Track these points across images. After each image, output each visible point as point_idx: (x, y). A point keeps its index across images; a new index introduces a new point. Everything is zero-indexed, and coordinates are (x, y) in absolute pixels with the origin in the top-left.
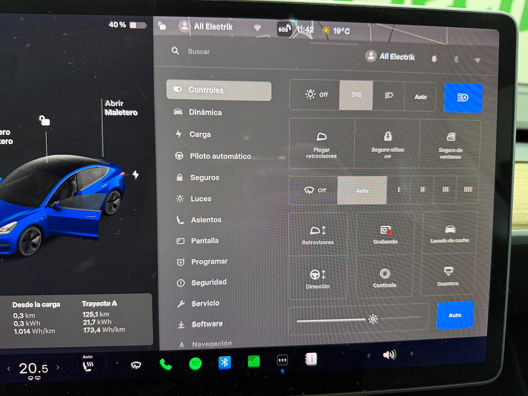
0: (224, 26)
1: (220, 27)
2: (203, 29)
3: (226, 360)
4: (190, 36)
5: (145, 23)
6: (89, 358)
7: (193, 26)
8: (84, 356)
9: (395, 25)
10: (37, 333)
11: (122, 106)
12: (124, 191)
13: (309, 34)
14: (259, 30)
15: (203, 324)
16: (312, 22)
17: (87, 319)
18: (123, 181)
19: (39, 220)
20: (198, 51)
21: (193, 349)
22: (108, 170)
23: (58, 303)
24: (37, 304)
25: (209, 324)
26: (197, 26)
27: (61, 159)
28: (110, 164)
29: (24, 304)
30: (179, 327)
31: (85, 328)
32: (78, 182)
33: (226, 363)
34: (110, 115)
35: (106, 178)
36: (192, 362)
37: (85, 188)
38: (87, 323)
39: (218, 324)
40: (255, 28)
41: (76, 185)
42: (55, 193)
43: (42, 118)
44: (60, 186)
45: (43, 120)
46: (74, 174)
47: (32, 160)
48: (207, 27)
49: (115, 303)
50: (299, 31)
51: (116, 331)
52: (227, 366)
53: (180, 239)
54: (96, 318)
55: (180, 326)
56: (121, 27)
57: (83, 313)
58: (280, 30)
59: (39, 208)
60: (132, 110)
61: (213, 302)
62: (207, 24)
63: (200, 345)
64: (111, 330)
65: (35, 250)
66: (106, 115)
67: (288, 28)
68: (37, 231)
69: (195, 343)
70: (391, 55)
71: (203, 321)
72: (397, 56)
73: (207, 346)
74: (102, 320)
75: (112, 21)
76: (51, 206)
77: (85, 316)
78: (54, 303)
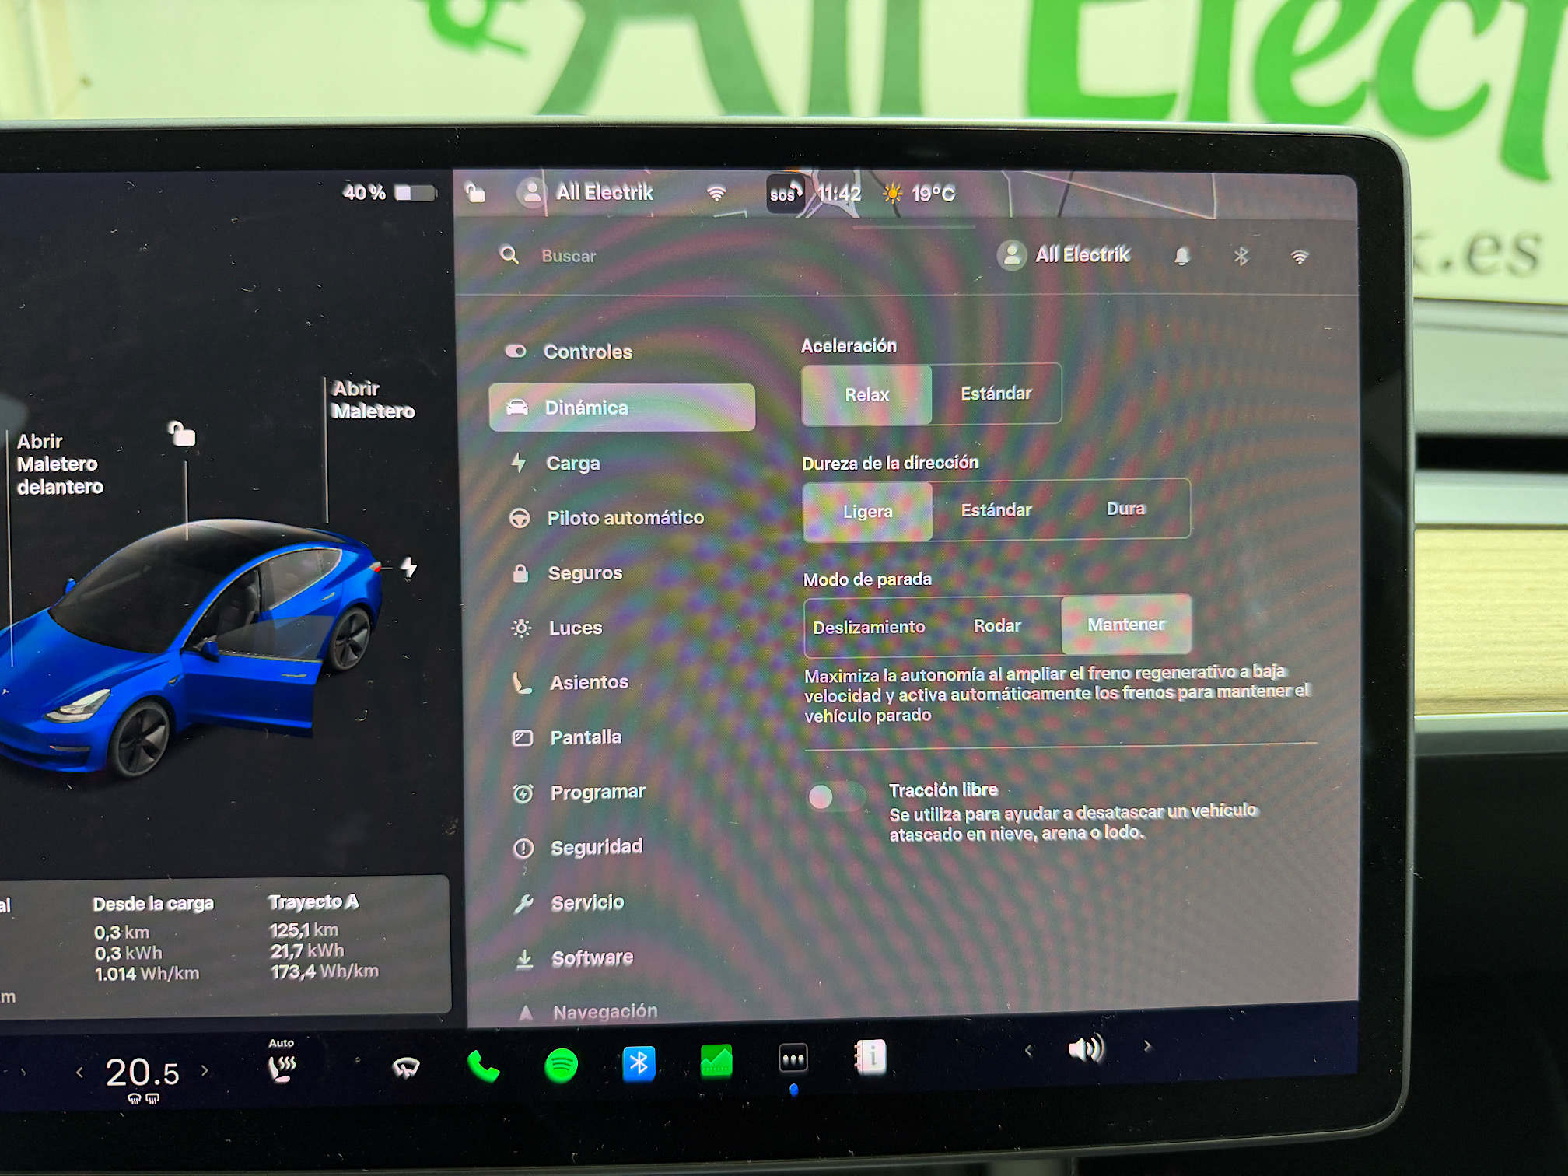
0: (633, 190)
1: (621, 192)
2: (578, 198)
3: (642, 1057)
4: (547, 215)
5: (432, 187)
6: (286, 1045)
7: (553, 190)
8: (273, 1040)
9: (1076, 173)
10: (152, 978)
11: (375, 394)
12: (379, 610)
14: (720, 197)
15: (581, 957)
16: (857, 172)
17: (281, 942)
18: (377, 583)
19: (165, 684)
20: (567, 255)
21: (553, 1025)
22: (342, 558)
23: (207, 900)
24: (157, 901)
25: (597, 960)
26: (563, 192)
28: (342, 541)
29: (122, 902)
30: (518, 967)
31: (276, 968)
32: (264, 588)
33: (644, 1065)
34: (345, 418)
35: (333, 578)
36: (553, 1060)
37: (281, 603)
38: (282, 952)
39: (621, 959)
40: (711, 194)
41: (259, 596)
42: (204, 618)
43: (176, 428)
44: (217, 599)
45: (177, 432)
46: (255, 568)
47: (150, 533)
48: (588, 192)
49: (352, 902)
50: (822, 199)
51: (356, 975)
52: (643, 1073)
53: (520, 734)
54: (304, 941)
55: (520, 964)
56: (375, 198)
57: (272, 927)
58: (775, 195)
59: (166, 652)
60: (402, 404)
61: (608, 900)
62: (588, 187)
63: (575, 1013)
64: (342, 972)
65: (151, 764)
66: (336, 417)
67: (796, 190)
68: (159, 714)
69: (561, 1009)
70: (1066, 250)
71: (581, 951)
72: (1082, 253)
73: (592, 1017)
74: (319, 945)
75: (349, 183)
76: (196, 650)
77: (275, 934)
78: (198, 900)
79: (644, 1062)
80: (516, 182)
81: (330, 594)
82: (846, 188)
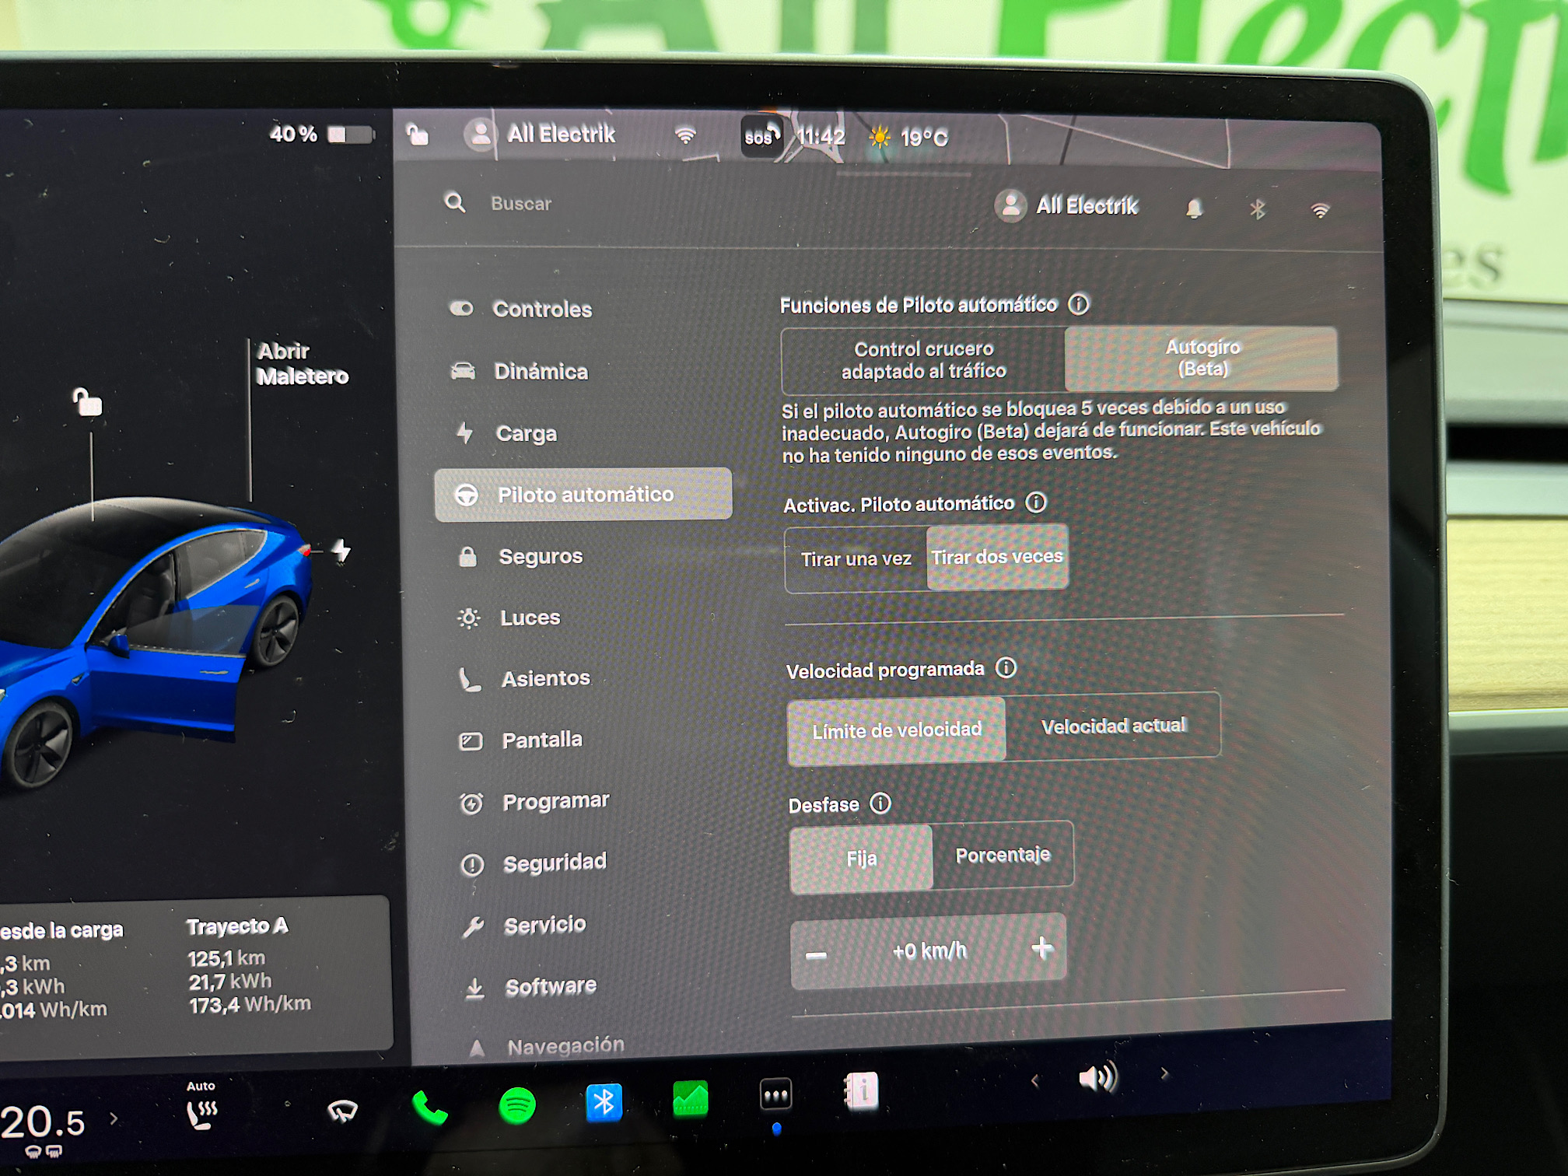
0: (592, 131)
1: (580, 134)
2: (532, 140)
3: (607, 1096)
4: (497, 159)
5: (369, 128)
6: (207, 1090)
7: (504, 132)
8: (191, 1083)
9: (1080, 118)
10: (54, 1015)
11: (304, 357)
12: (308, 598)
13: (831, 148)
14: (689, 139)
15: (539, 986)
16: (841, 114)
17: (200, 972)
18: (306, 569)
19: (68, 683)
20: (519, 203)
21: (509, 1061)
22: (266, 539)
23: (116, 926)
24: (59, 928)
25: (556, 988)
26: (516, 134)
27: (132, 509)
28: (267, 521)
29: (19, 929)
30: (468, 997)
31: (194, 1001)
32: (180, 574)
33: (610, 1105)
34: (271, 384)
35: (257, 563)
36: (507, 1100)
37: (199, 591)
38: (201, 984)
39: (583, 987)
40: (680, 136)
41: (175, 583)
42: (113, 607)
43: (80, 395)
44: (128, 586)
45: (82, 400)
46: (169, 553)
47: (51, 514)
48: (542, 134)
49: (281, 925)
50: (802, 143)
51: (286, 1009)
52: (609, 1114)
53: (468, 737)
54: (227, 971)
55: (471, 994)
56: (305, 140)
57: (189, 955)
58: (750, 138)
59: (70, 648)
60: (333, 369)
61: (568, 921)
62: (543, 128)
63: (532, 1048)
64: (269, 1005)
65: (52, 773)
66: (261, 384)
67: (773, 133)
68: (61, 717)
69: (516, 1044)
70: (1069, 200)
71: (538, 979)
72: (1086, 204)
73: (550, 1052)
74: (243, 975)
75: (277, 123)
76: (103, 645)
77: (194, 964)
78: (105, 927)
79: (611, 1101)
80: (463, 123)
81: (254, 580)
82: (828, 131)
